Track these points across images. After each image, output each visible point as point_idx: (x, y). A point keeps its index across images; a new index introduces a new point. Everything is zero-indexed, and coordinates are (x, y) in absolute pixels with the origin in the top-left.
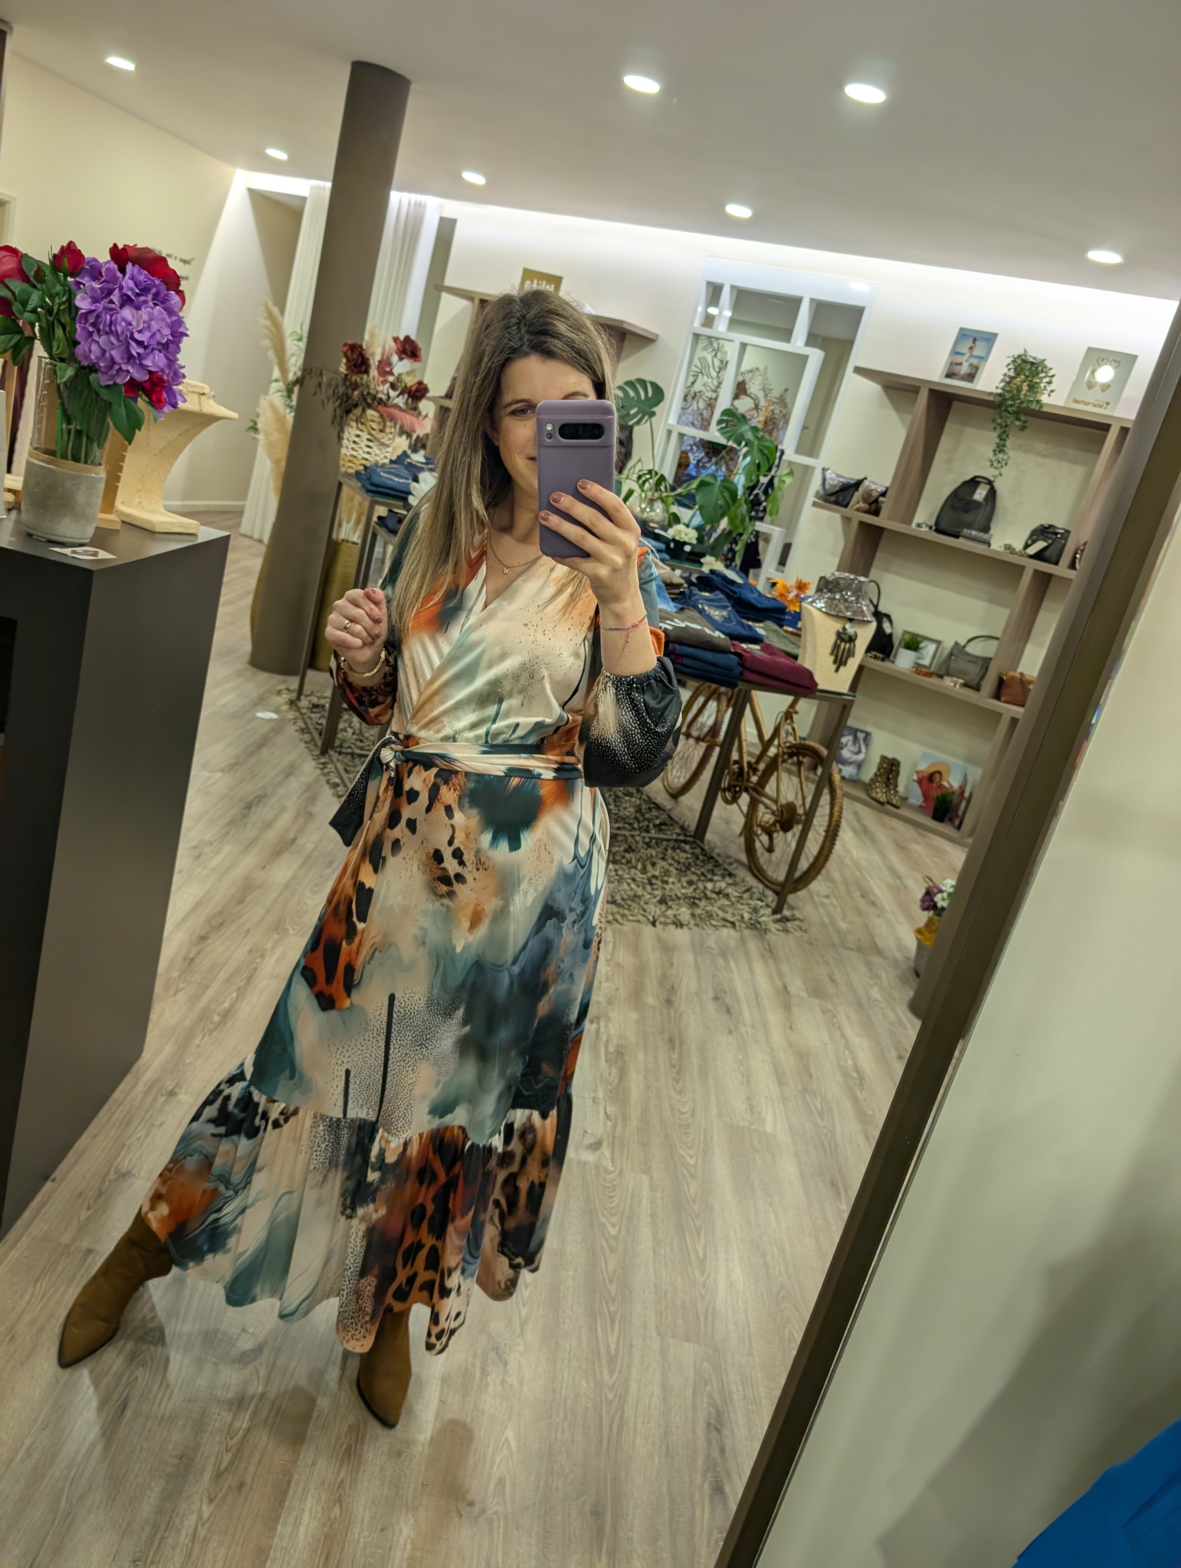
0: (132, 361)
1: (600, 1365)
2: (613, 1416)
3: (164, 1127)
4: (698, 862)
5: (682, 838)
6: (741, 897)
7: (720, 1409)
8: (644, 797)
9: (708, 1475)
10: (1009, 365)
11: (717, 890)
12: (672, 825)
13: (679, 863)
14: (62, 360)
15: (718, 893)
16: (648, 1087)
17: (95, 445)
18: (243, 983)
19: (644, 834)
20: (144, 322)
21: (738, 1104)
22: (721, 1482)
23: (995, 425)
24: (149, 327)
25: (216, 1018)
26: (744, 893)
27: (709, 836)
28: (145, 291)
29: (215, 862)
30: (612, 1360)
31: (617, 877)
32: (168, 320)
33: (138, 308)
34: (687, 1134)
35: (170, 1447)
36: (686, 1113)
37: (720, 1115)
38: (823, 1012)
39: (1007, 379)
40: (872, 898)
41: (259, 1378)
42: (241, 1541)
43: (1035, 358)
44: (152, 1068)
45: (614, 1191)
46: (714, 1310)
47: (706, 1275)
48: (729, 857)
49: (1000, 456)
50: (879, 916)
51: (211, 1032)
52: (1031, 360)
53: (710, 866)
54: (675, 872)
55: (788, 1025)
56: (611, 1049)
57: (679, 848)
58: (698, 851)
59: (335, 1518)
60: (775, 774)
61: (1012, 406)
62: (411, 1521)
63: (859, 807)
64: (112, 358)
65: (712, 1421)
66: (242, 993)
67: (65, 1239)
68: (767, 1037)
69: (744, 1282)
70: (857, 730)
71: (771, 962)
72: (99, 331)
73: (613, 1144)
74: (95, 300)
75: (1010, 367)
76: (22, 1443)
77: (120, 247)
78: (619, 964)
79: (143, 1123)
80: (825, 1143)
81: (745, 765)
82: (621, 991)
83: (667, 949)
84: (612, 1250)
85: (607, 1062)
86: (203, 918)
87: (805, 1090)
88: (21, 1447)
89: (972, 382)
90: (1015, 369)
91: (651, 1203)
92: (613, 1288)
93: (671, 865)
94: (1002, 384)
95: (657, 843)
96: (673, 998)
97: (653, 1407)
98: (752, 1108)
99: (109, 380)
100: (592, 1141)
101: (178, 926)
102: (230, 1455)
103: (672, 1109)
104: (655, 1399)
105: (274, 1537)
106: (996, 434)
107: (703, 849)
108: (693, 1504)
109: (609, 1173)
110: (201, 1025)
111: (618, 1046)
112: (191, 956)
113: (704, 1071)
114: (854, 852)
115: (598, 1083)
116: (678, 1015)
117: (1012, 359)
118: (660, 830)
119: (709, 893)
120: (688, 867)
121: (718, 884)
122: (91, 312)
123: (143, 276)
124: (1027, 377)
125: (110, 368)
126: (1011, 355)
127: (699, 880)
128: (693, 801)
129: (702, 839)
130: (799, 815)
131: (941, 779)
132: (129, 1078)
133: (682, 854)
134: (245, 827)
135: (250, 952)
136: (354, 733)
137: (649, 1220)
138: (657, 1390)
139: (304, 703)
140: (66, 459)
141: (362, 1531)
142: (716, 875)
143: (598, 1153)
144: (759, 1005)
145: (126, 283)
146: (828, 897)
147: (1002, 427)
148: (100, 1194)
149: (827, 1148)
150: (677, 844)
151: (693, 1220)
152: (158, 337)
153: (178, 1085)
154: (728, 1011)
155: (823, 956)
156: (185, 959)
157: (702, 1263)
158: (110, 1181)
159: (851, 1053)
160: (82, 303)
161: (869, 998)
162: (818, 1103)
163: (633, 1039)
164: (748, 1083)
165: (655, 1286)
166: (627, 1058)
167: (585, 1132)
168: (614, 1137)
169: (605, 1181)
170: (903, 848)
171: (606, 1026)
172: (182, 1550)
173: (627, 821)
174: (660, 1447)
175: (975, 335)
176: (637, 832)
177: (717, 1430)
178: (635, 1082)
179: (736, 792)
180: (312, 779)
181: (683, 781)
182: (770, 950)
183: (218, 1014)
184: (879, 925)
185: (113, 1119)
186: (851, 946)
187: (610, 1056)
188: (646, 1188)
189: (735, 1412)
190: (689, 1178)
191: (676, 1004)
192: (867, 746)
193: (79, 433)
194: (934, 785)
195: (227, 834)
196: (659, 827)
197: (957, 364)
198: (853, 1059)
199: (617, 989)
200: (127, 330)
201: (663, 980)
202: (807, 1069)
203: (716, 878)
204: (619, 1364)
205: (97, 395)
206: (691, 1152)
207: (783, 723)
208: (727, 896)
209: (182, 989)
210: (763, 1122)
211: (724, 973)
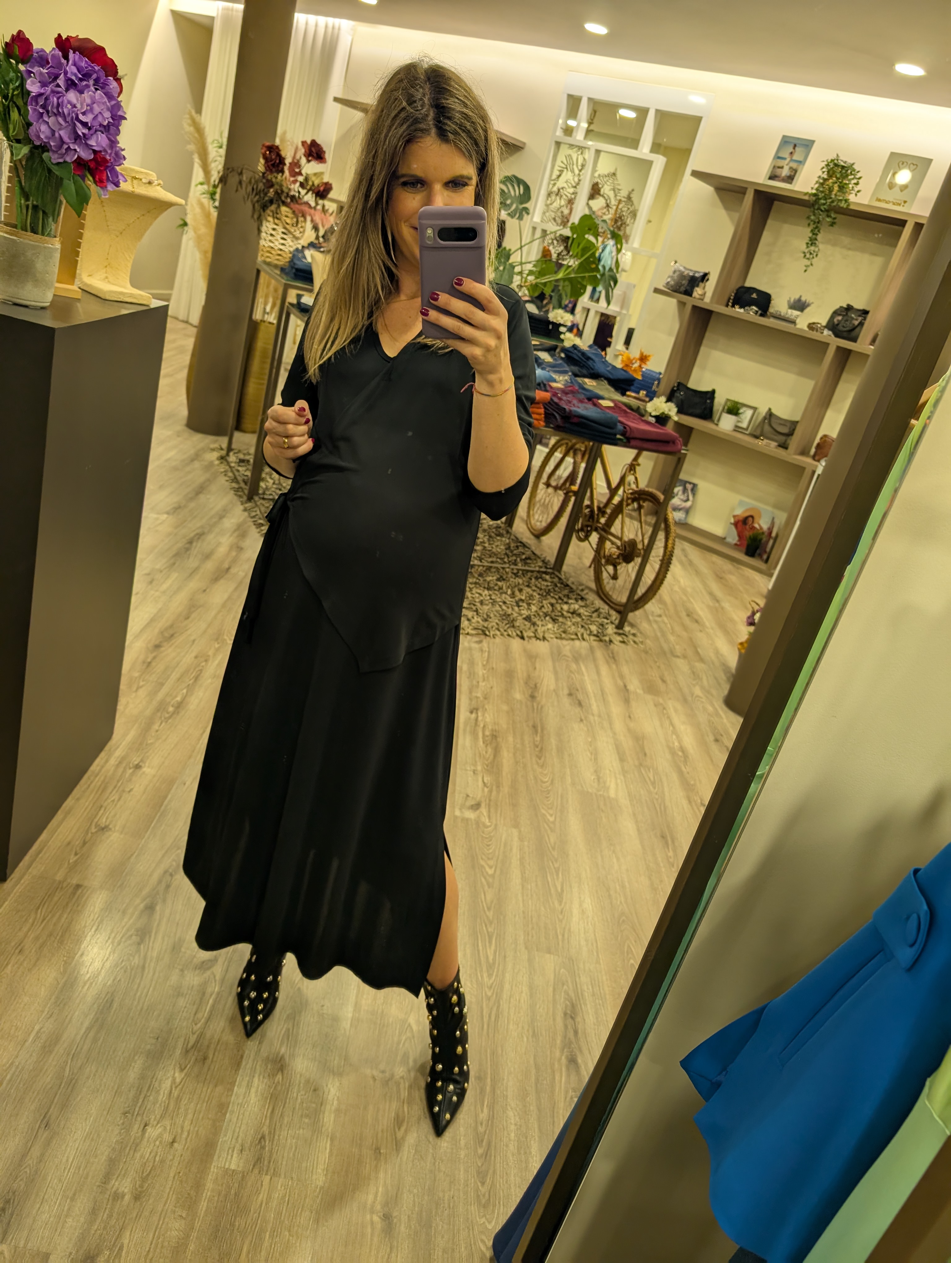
0: (78, 141)
1: (481, 971)
2: (492, 1008)
3: (131, 793)
4: (557, 589)
5: (543, 570)
6: (591, 616)
7: (574, 1002)
8: (512, 537)
9: (565, 1050)
10: (823, 168)
11: (571, 611)
12: (535, 559)
13: (541, 589)
14: (18, 141)
15: (573, 613)
16: (517, 763)
17: (51, 219)
18: (191, 682)
19: (512, 567)
20: (87, 106)
21: (588, 775)
22: (575, 1055)
23: (809, 221)
24: (91, 110)
25: (171, 709)
26: (593, 612)
27: (565, 568)
28: (86, 76)
29: (165, 586)
30: (490, 967)
31: (491, 601)
32: (108, 104)
33: (81, 92)
34: (547, 797)
35: (148, 1031)
36: (547, 782)
37: (573, 784)
38: (655, 705)
39: (821, 181)
40: (696, 617)
41: (215, 981)
42: (206, 1099)
43: (845, 162)
44: (121, 746)
45: (491, 840)
46: (569, 930)
47: (563, 905)
48: (581, 584)
49: (812, 248)
50: (701, 631)
51: (167, 719)
52: (842, 164)
53: (566, 592)
54: (538, 596)
55: (627, 714)
56: (487, 733)
57: (541, 578)
58: (556, 580)
59: (279, 1082)
60: (620, 516)
61: (824, 204)
62: (337, 1084)
63: (687, 545)
64: (61, 138)
65: (569, 1012)
66: (190, 689)
67: (59, 877)
68: (611, 724)
69: (593, 909)
70: (686, 482)
71: (614, 666)
72: (48, 112)
73: (489, 805)
74: (44, 84)
75: (824, 170)
76: (33, 1028)
77: (64, 37)
78: (493, 668)
79: (116, 789)
80: (656, 805)
81: (596, 509)
82: (495, 689)
83: (532, 657)
84: (490, 885)
85: (484, 743)
86: (157, 631)
87: (641, 765)
88: (32, 1031)
89: (791, 183)
90: (828, 172)
91: (520, 850)
92: (490, 914)
93: (534, 591)
94: (817, 186)
95: (523, 574)
96: (536, 694)
97: (522, 1001)
98: (599, 779)
99: (58, 158)
100: (473, 803)
101: (137, 637)
102: (195, 1036)
103: (536, 778)
104: (524, 995)
105: (231, 1096)
106: (809, 230)
107: (560, 579)
108: (553, 1072)
109: (488, 827)
110: (159, 714)
111: (492, 730)
112: (149, 660)
113: (560, 750)
114: (682, 581)
115: (477, 759)
116: (540, 707)
117: (826, 163)
118: (526, 564)
119: (565, 613)
120: (548, 593)
121: (572, 606)
122: (41, 95)
123: (84, 63)
124: (838, 179)
125: (60, 147)
126: (825, 160)
127: (557, 603)
128: (552, 541)
129: (559, 571)
130: (639, 550)
131: (753, 522)
132: (103, 754)
133: (543, 583)
134: (188, 558)
135: (196, 657)
136: (274, 483)
137: (518, 862)
138: (525, 989)
139: (232, 458)
140: (26, 231)
141: (299, 1091)
142: (571, 599)
143: (478, 812)
144: (604, 700)
145: (70, 68)
146: (660, 616)
147: (815, 223)
148: (85, 843)
149: (658, 810)
150: (539, 576)
151: (552, 863)
152: (100, 119)
153: (142, 761)
154: (580, 704)
155: (656, 662)
156: (144, 662)
157: (560, 896)
158: (92, 833)
159: (678, 737)
160: (32, 86)
161: (692, 695)
162: (651, 775)
163: (505, 726)
164: (596, 759)
165: (524, 912)
166: (499, 740)
167: (468, 796)
168: (490, 800)
169: (483, 832)
170: (721, 578)
171: (483, 715)
172: (160, 1105)
173: (499, 556)
174: (528, 1031)
175: (796, 142)
176: (507, 565)
177: (572, 1017)
178: (506, 758)
179: (588, 531)
180: (241, 519)
181: (544, 524)
182: (614, 658)
183: (172, 706)
184: (701, 639)
185: (92, 786)
186: (679, 654)
187: (487, 739)
188: (516, 839)
189: (586, 1005)
190: (549, 831)
191: (538, 699)
192: (694, 495)
193: (35, 207)
194: (747, 527)
195: (174, 564)
196: (525, 561)
197: (779, 167)
198: (679, 743)
199: (492, 688)
200: (73, 112)
201: (528, 679)
202: (642, 748)
203: (570, 601)
204: (496, 970)
205: (50, 171)
206: (551, 812)
207: (627, 473)
208: (579, 615)
209: (141, 687)
210: (607, 789)
211: (577, 676)
